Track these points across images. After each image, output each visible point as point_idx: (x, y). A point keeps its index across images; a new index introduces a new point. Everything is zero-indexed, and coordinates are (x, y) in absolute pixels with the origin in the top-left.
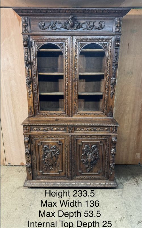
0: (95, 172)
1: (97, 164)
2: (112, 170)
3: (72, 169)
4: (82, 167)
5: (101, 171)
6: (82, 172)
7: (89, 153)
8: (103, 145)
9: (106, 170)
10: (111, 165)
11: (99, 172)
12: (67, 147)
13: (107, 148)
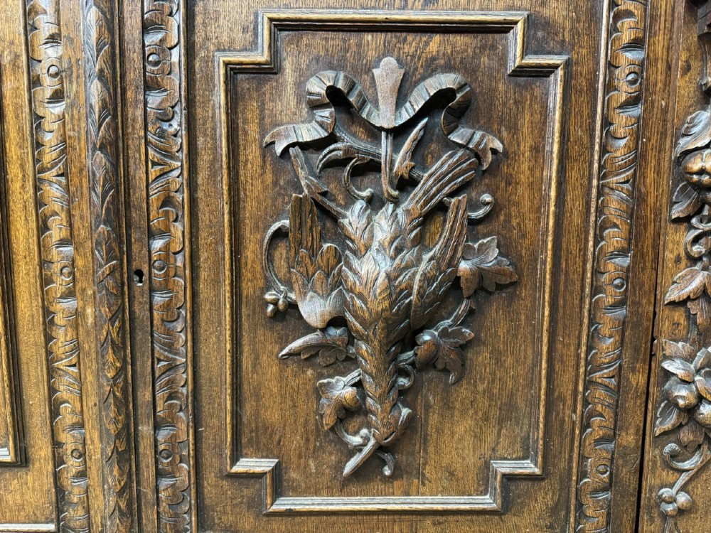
0: (454, 482)
1: (481, 359)
2: (688, 450)
3: (146, 429)
4: (272, 415)
5: (529, 467)
6: (278, 483)
7: (374, 203)
8: (568, 64)
9: (596, 460)
10: (673, 367)
11: (509, 478)
12: (57, 96)
13: (623, 121)
